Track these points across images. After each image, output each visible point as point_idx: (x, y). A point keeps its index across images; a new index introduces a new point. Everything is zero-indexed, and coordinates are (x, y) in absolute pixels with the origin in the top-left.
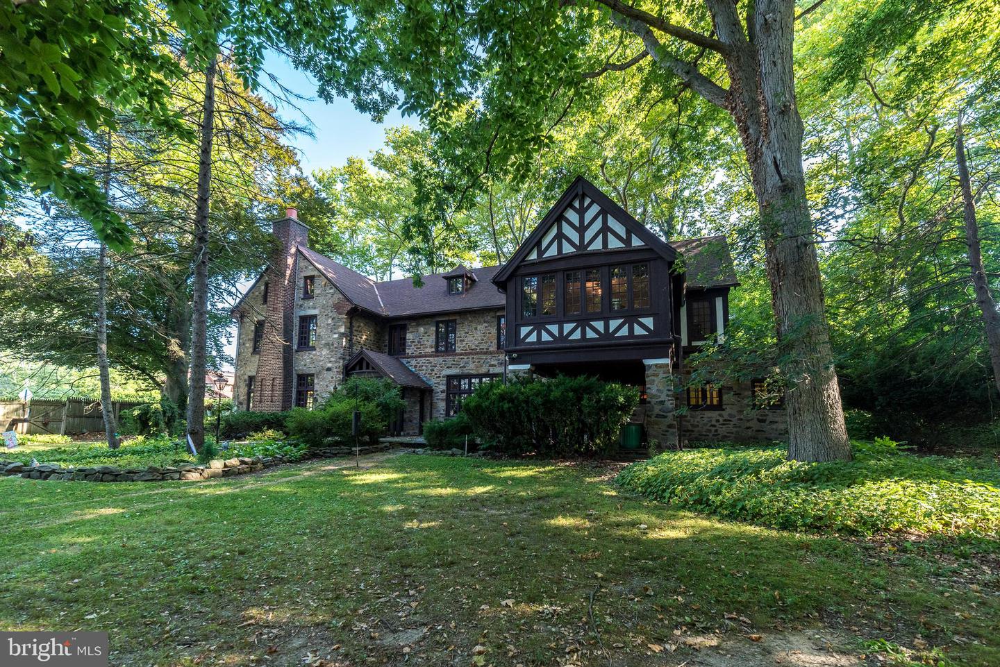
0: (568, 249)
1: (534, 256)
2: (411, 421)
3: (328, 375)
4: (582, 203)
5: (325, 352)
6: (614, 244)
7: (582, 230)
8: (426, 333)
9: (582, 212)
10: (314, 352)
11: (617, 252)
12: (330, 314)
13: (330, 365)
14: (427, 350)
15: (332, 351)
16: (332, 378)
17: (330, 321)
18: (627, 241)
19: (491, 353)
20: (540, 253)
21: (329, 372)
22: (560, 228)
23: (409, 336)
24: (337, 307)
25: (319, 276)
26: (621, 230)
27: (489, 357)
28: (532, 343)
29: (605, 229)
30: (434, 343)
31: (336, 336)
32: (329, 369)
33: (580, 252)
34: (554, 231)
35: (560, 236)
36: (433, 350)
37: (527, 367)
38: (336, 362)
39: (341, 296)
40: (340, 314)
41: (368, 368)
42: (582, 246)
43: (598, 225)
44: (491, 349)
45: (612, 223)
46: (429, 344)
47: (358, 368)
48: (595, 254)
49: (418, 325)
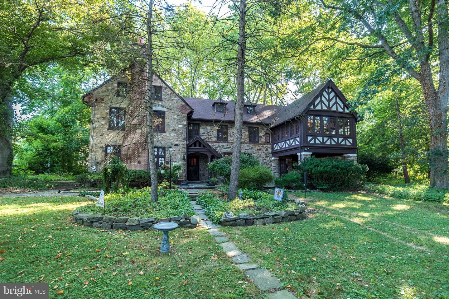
0: (324, 108)
1: (312, 107)
2: (204, 175)
3: (177, 149)
4: (328, 90)
5: (173, 134)
6: (340, 109)
7: (329, 101)
8: (211, 130)
9: (329, 94)
10: (164, 134)
11: (340, 113)
12: (176, 112)
13: (177, 143)
14: (212, 139)
15: (179, 135)
16: (179, 150)
17: (176, 116)
18: (344, 109)
19: (246, 143)
20: (315, 107)
21: (177, 147)
22: (321, 98)
23: (201, 130)
24: (180, 109)
25: (166, 88)
26: (341, 104)
27: (245, 145)
28: (313, 144)
29: (336, 103)
30: (216, 136)
31: (181, 126)
32: (177, 145)
33: (329, 110)
34: (319, 99)
35: (321, 101)
36: (216, 139)
37: (310, 153)
38: (182, 141)
39: (183, 103)
40: (183, 113)
41: (200, 146)
42: (329, 108)
43: (334, 100)
44: (246, 142)
45: (339, 101)
46: (213, 136)
47: (193, 145)
48: (333, 112)
49: (207, 125)
